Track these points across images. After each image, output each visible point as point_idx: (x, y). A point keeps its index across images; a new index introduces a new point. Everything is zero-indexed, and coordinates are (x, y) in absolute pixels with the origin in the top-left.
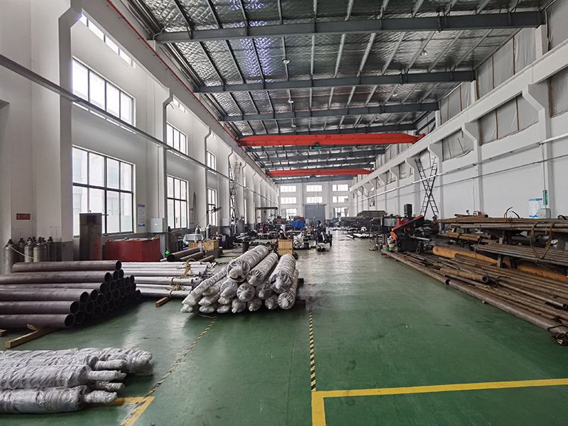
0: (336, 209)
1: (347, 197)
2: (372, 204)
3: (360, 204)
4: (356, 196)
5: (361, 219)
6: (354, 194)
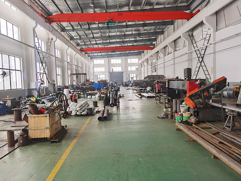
0: (130, 75)
1: (137, 67)
2: (154, 71)
3: (146, 71)
4: (143, 66)
5: (146, 81)
6: (141, 65)
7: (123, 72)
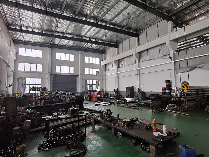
0: (88, 81)
7: (77, 76)
